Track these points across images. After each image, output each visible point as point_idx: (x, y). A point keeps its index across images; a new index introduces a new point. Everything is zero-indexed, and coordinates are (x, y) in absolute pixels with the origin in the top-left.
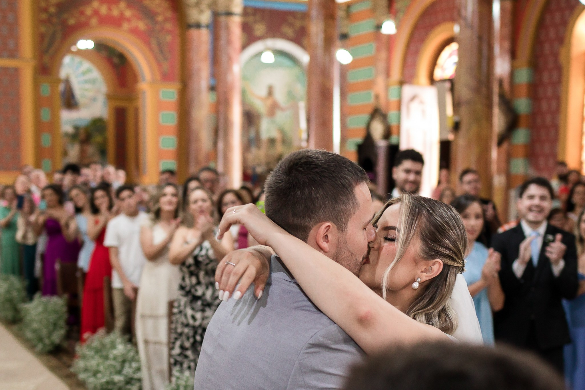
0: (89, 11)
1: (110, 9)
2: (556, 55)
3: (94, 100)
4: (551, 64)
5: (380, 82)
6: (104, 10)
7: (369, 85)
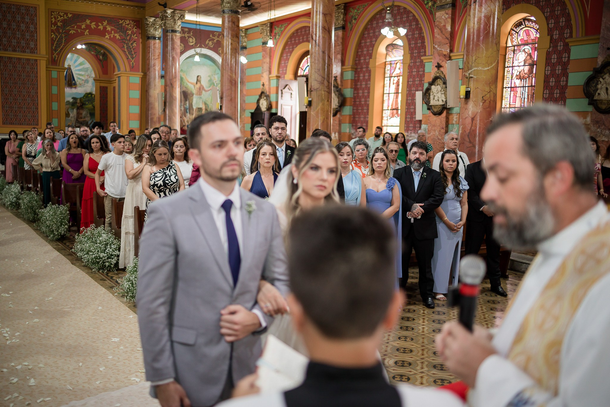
0: (83, 26)
1: (97, 25)
2: (368, 64)
3: (87, 81)
4: (364, 69)
5: (265, 76)
6: (93, 25)
7: (258, 77)
